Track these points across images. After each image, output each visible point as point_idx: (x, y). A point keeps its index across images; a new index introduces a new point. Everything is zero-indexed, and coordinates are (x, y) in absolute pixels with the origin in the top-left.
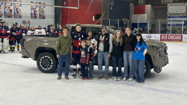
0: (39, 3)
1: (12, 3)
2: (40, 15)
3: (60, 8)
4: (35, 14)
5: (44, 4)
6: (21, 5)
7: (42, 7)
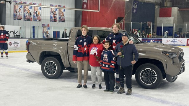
0: (59, 6)
1: (31, 6)
2: (59, 18)
3: (80, 11)
4: (54, 17)
5: (64, 7)
6: (40, 9)
7: (62, 10)
